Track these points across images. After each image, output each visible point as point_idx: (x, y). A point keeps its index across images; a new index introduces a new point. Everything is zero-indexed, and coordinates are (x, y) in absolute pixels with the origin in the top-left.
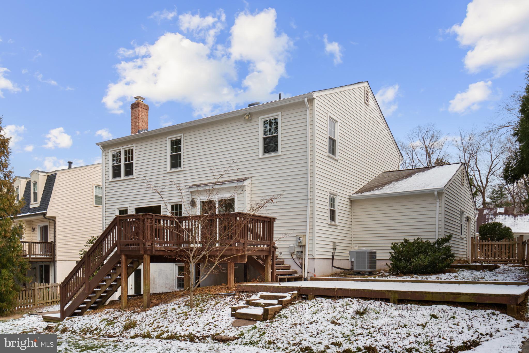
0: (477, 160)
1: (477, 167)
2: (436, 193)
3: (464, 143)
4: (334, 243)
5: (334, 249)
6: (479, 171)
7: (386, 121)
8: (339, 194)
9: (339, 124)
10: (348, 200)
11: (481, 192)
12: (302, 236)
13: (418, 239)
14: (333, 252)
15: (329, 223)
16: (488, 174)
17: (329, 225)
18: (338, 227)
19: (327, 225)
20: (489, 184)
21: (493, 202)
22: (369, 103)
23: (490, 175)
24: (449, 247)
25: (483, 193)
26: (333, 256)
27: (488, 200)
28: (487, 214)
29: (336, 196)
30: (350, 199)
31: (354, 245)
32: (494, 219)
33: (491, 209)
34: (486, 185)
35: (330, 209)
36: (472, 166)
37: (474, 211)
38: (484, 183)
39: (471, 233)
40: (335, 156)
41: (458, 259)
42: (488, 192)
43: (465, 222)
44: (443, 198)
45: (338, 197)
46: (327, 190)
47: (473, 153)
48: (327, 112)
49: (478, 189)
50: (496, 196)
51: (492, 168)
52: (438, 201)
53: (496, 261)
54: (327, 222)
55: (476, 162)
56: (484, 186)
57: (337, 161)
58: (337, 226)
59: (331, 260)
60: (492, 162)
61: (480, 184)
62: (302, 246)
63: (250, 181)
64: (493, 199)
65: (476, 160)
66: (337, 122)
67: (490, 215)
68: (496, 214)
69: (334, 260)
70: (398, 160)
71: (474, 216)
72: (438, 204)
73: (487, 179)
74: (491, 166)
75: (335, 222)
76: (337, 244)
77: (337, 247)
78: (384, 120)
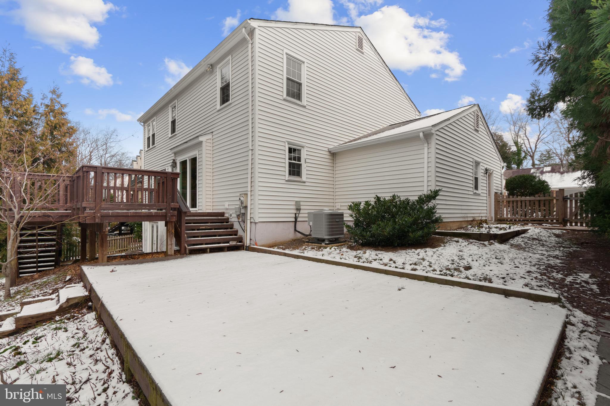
0: (527, 131)
1: (526, 136)
2: (421, 135)
3: (514, 118)
4: (296, 202)
5: (298, 209)
6: (528, 140)
7: (393, 74)
8: (307, 145)
9: (306, 64)
10: (328, 153)
11: (530, 156)
12: (243, 196)
13: (394, 196)
14: (296, 214)
15: (287, 179)
16: (537, 141)
17: (287, 181)
18: (307, 184)
19: (284, 182)
20: (537, 150)
21: (542, 163)
22: (364, 51)
23: (538, 143)
24: (434, 208)
25: (532, 157)
26: (296, 218)
27: (537, 162)
28: (534, 173)
29: (303, 147)
30: (330, 152)
31: (337, 204)
32: (541, 176)
33: (538, 169)
34: (535, 151)
35: (290, 163)
36: (522, 136)
37: (500, 163)
38: (533, 149)
39: (495, 188)
40: (301, 102)
41: (471, 219)
42: (537, 156)
43: (483, 174)
44: (433, 142)
45: (306, 149)
46: (284, 140)
47: (523, 125)
48: (282, 48)
49: (527, 154)
50: (544, 158)
51: (540, 136)
52: (427, 145)
53: (528, 220)
54: (283, 178)
55: (525, 133)
56: (533, 151)
57: (304, 107)
58: (304, 182)
59: (294, 223)
60: (540, 132)
61: (530, 150)
62: (245, 207)
63: (211, 136)
64: (541, 161)
65: (525, 131)
66: (304, 62)
67: (537, 173)
68: (542, 173)
69: (297, 223)
70: (415, 115)
71: (500, 169)
72: (426, 149)
73: (536, 146)
74: (539, 136)
75: (301, 178)
76: (302, 203)
77: (302, 207)
78: (390, 73)
